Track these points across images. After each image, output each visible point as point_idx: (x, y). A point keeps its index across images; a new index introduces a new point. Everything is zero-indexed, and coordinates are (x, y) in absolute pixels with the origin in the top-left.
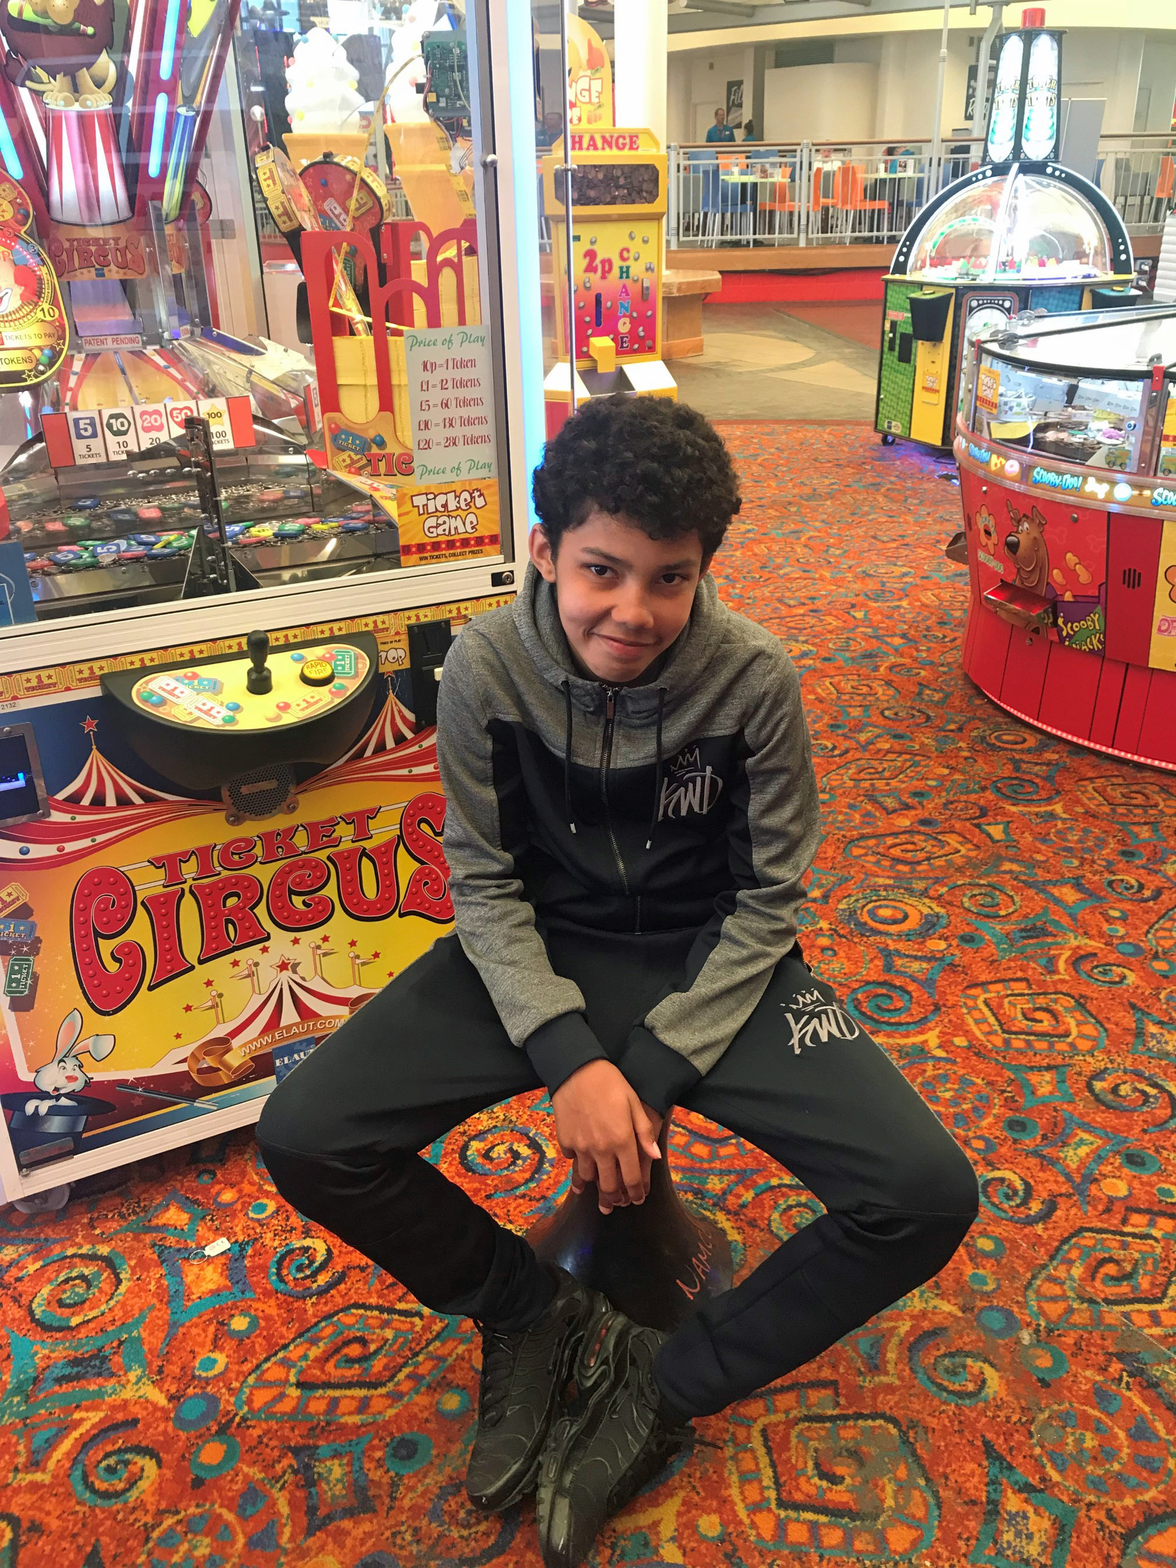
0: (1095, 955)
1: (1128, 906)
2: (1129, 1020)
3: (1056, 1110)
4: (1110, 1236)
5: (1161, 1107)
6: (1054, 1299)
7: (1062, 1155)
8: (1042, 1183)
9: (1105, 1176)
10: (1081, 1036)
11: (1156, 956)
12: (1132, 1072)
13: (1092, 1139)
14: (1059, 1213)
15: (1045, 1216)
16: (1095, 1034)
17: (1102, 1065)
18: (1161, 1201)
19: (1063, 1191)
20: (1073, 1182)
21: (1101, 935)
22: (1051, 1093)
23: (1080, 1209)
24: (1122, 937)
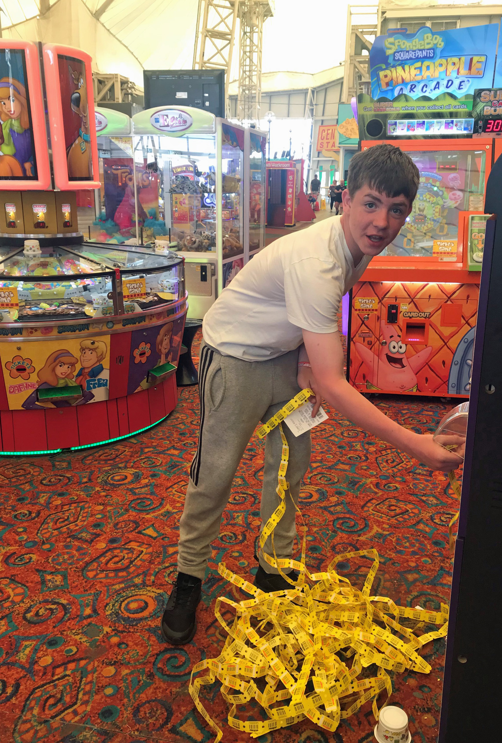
0: (15, 553)
1: (26, 524)
2: (37, 578)
3: (10, 637)
4: (48, 686)
5: (60, 612)
6: (27, 731)
7: (17, 658)
8: (10, 677)
9: (40, 658)
10: (16, 595)
11: (43, 543)
12: (43, 602)
13: (30, 643)
14: (21, 687)
15: (15, 693)
16: (22, 591)
17: (29, 605)
18: (67, 656)
19: (22, 675)
20: (26, 668)
21: (16, 542)
22: (6, 630)
23: (31, 680)
24: (26, 540)
